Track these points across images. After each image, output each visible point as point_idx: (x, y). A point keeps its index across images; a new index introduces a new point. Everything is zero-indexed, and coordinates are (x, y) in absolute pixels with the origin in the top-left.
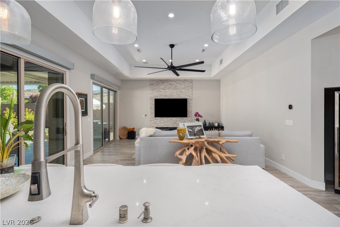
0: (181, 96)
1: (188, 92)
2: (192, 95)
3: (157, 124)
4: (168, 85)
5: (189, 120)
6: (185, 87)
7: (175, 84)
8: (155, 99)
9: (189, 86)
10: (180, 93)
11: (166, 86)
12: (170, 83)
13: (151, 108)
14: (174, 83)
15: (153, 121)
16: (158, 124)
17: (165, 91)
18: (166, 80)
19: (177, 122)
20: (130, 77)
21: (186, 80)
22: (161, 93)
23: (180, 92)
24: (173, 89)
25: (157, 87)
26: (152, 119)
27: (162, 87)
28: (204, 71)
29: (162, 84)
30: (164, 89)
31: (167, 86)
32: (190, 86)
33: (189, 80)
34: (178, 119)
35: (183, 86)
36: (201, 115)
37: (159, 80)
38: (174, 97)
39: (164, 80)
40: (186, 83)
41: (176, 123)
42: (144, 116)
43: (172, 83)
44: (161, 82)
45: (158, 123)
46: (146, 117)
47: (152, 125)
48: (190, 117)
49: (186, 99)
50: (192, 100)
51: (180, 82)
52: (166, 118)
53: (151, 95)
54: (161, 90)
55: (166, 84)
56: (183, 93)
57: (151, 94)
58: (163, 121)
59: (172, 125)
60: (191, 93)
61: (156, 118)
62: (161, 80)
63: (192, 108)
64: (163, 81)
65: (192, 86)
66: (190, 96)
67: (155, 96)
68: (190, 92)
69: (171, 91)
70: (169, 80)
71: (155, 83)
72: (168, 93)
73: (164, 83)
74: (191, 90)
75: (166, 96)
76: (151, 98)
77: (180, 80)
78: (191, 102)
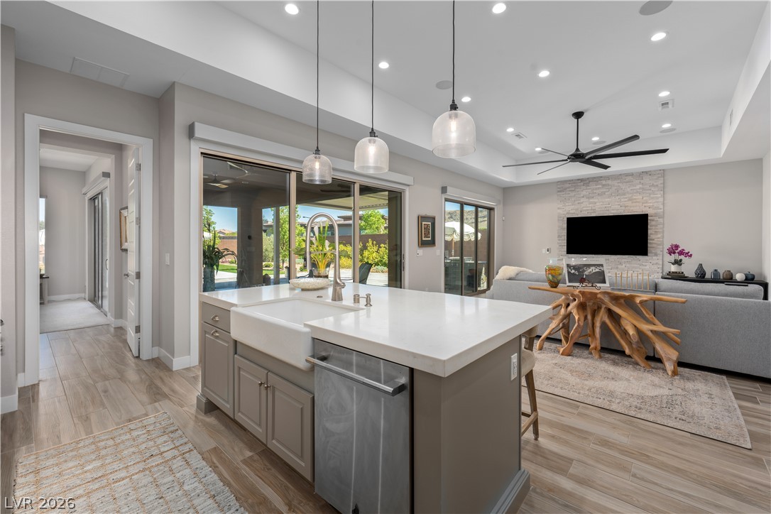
0: (632, 208)
2: (664, 204)
4: (599, 188)
5: (655, 262)
6: (643, 189)
7: (616, 184)
8: (568, 219)
9: (655, 184)
10: (629, 203)
11: (595, 191)
12: (604, 182)
13: (559, 236)
14: (615, 183)
15: (563, 262)
17: (591, 200)
18: (595, 178)
20: (515, 181)
21: (646, 172)
22: (582, 205)
23: (629, 200)
24: (611, 195)
25: (572, 194)
26: (561, 258)
27: (584, 193)
28: (664, 151)
29: (584, 187)
30: (589, 198)
31: (597, 191)
32: (657, 185)
33: (655, 171)
34: (623, 260)
35: (638, 187)
36: (686, 251)
37: (578, 180)
38: (615, 211)
39: (588, 179)
40: (647, 180)
41: (617, 268)
42: (544, 251)
43: (610, 182)
44: (582, 184)
46: (547, 252)
48: (656, 255)
49: (646, 216)
50: (663, 217)
51: (628, 179)
53: (560, 211)
54: (582, 200)
55: (593, 186)
56: (639, 202)
57: (559, 209)
60: (661, 200)
61: (570, 255)
62: (582, 180)
63: (660, 237)
64: (586, 180)
65: (664, 183)
66: (658, 208)
67: (568, 213)
68: (657, 198)
69: (606, 200)
70: (601, 177)
71: (569, 188)
72: (598, 204)
73: (587, 185)
74: (659, 194)
75: (594, 211)
76: (558, 217)
77: (627, 175)
78: (661, 220)
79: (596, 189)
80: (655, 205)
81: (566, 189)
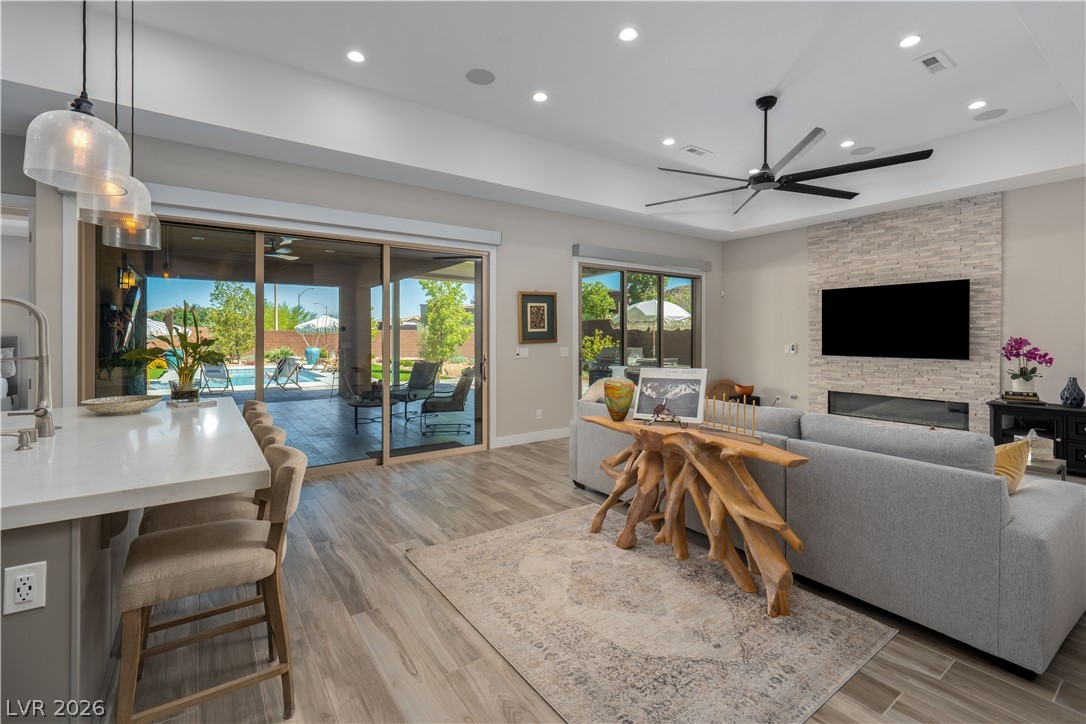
0: (939, 270)
1: (980, 248)
2: (1002, 259)
3: (835, 379)
4: (879, 235)
5: (985, 372)
6: (962, 232)
7: (911, 226)
8: (825, 292)
9: (985, 221)
10: (936, 260)
11: (872, 241)
12: (888, 223)
13: (810, 323)
14: (909, 223)
15: (818, 369)
16: (839, 380)
17: (866, 257)
18: (872, 216)
19: (918, 380)
20: (732, 231)
21: (968, 200)
22: (851, 267)
23: (935, 254)
24: (900, 248)
25: (833, 247)
26: (815, 361)
27: (854, 244)
29: (853, 234)
30: (862, 253)
31: (877, 240)
32: (990, 224)
33: (985, 196)
34: (925, 368)
35: (952, 228)
36: (1042, 352)
37: (844, 221)
38: (909, 277)
39: (861, 218)
40: (969, 214)
41: (913, 382)
42: (787, 349)
43: (899, 223)
44: (850, 228)
45: (839, 376)
46: (792, 352)
47: (815, 383)
48: (988, 358)
49: (966, 283)
50: (1001, 285)
51: (933, 214)
52: (870, 358)
53: (813, 279)
54: (851, 257)
55: (869, 231)
56: (954, 257)
57: (810, 274)
58: (858, 371)
59: (895, 387)
60: (998, 251)
61: (830, 358)
62: (849, 221)
64: (856, 221)
65: (1002, 219)
66: (990, 267)
67: (826, 282)
68: (991, 248)
69: (893, 255)
70: (883, 214)
71: (827, 236)
72: (877, 263)
73: (859, 229)
74: (993, 241)
75: (872, 276)
76: (811, 290)
77: (931, 207)
78: (997, 291)
79: (875, 236)
80: (986, 261)
81: (822, 239)
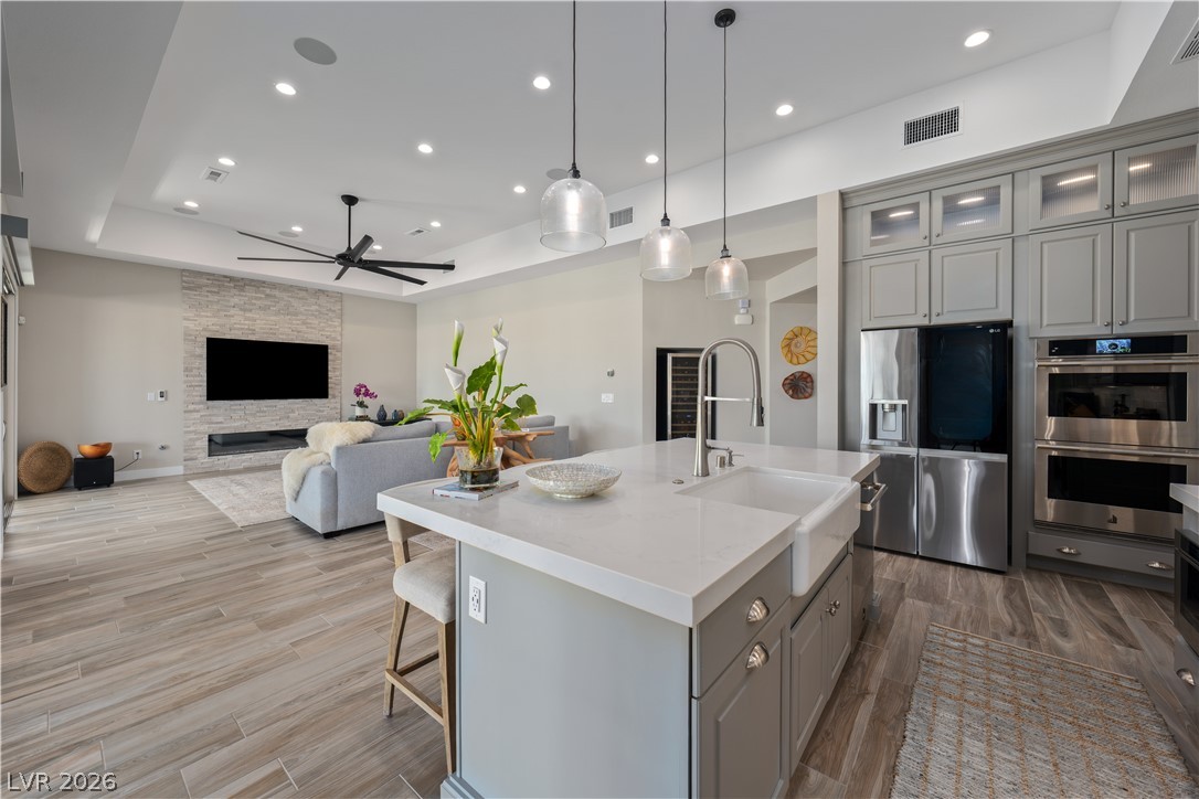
0: (305, 335)
1: (330, 326)
2: (341, 335)
3: (217, 423)
4: (261, 298)
5: (332, 406)
6: (320, 312)
7: (286, 298)
8: (210, 341)
9: (332, 308)
10: (303, 328)
11: (254, 302)
12: (268, 291)
13: (186, 370)
14: (284, 295)
15: (197, 415)
16: (221, 423)
17: (248, 315)
18: (253, 280)
19: (291, 415)
21: (323, 292)
22: (233, 321)
23: (304, 323)
24: (278, 313)
25: (216, 298)
26: (191, 407)
27: (236, 300)
29: (235, 291)
30: (245, 310)
31: (257, 302)
32: (334, 311)
33: (333, 292)
34: (296, 406)
35: (314, 308)
36: (371, 391)
37: (225, 277)
38: (284, 337)
39: (243, 279)
40: (323, 300)
41: (288, 417)
42: (152, 396)
43: (276, 293)
44: (232, 285)
45: (220, 419)
46: (160, 399)
47: (192, 429)
48: (334, 397)
49: (326, 347)
50: (341, 351)
51: (303, 294)
52: (252, 401)
53: (191, 325)
54: (232, 311)
55: (250, 292)
56: (314, 328)
57: (185, 319)
58: (242, 413)
59: (274, 423)
60: (339, 329)
61: (210, 403)
62: (231, 279)
63: (342, 375)
64: (238, 281)
65: (341, 310)
66: (334, 339)
67: (205, 330)
68: (335, 327)
69: (272, 318)
70: (264, 282)
71: (207, 286)
72: (258, 322)
73: (242, 288)
74: (337, 322)
75: (253, 332)
76: (185, 334)
77: (301, 289)
78: (339, 354)
79: (256, 298)
80: (333, 335)
81: (200, 287)
